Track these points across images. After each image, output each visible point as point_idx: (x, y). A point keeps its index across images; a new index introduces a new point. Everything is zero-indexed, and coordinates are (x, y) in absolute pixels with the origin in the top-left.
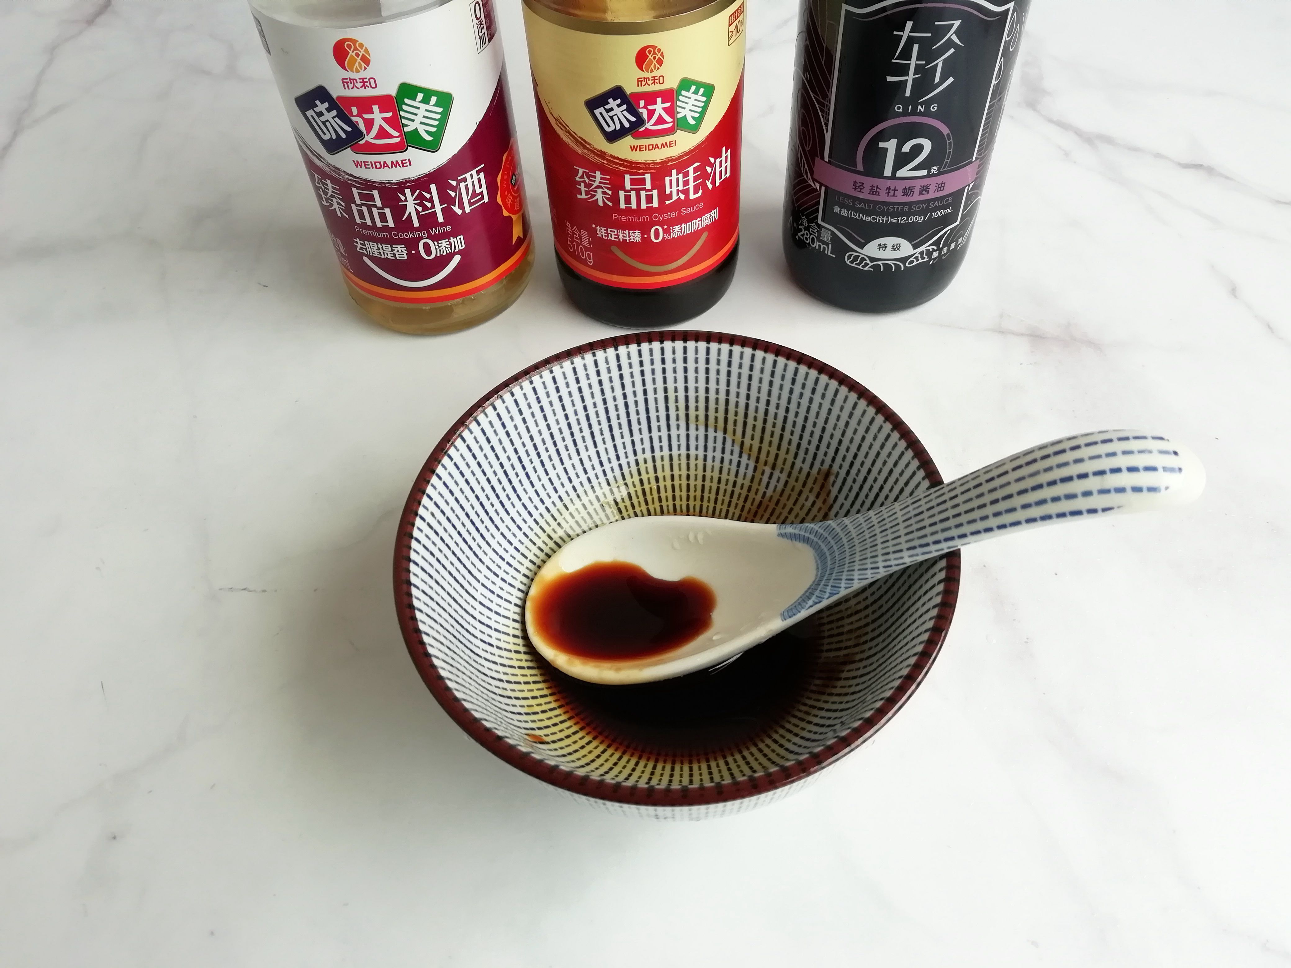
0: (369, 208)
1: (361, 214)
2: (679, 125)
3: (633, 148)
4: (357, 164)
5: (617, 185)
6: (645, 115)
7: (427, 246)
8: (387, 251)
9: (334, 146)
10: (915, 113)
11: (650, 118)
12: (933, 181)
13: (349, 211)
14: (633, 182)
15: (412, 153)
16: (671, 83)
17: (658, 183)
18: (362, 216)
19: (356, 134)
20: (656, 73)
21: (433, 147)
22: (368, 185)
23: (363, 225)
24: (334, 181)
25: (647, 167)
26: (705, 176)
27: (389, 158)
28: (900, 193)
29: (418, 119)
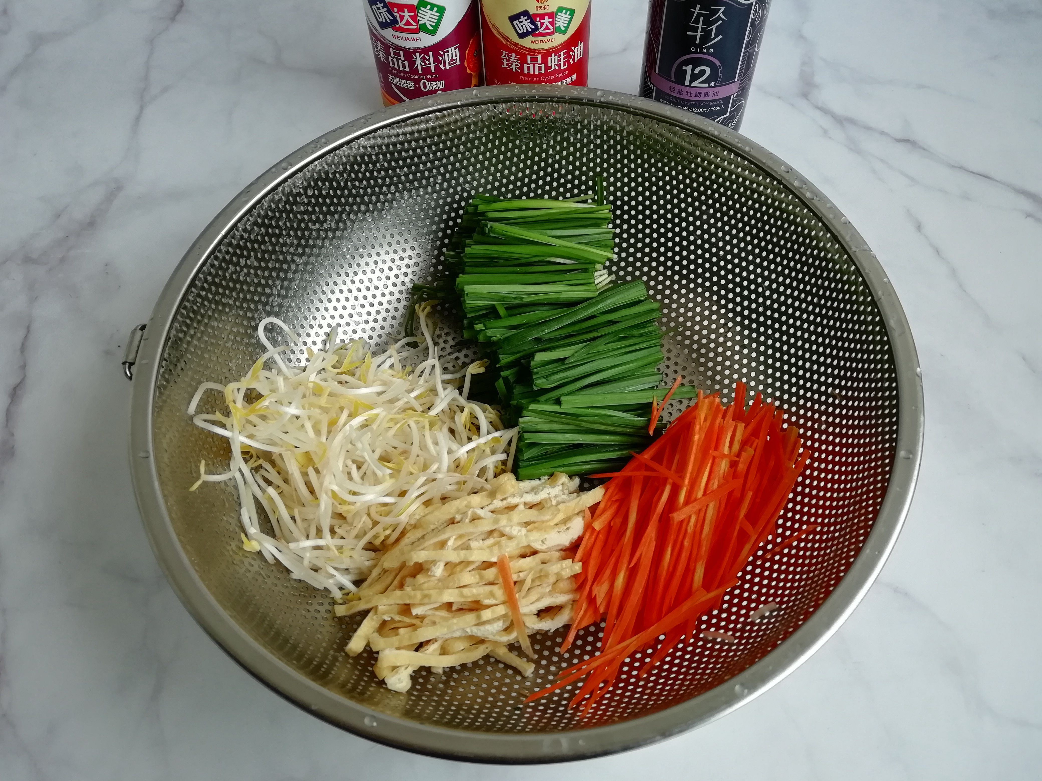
0: (398, 59)
1: (393, 61)
2: (557, 30)
3: (533, 42)
4: (394, 36)
5: (523, 60)
6: (539, 26)
7: (424, 83)
8: (404, 84)
9: (384, 25)
10: (701, 52)
11: (542, 26)
12: (712, 91)
13: (387, 59)
14: (532, 60)
15: (421, 35)
16: (553, 9)
17: (545, 61)
18: (393, 64)
19: (394, 21)
20: (545, 4)
21: (433, 33)
22: (398, 48)
23: (394, 68)
24: (381, 43)
25: (539, 52)
26: (569, 57)
27: (410, 36)
28: (693, 95)
29: (427, 18)
